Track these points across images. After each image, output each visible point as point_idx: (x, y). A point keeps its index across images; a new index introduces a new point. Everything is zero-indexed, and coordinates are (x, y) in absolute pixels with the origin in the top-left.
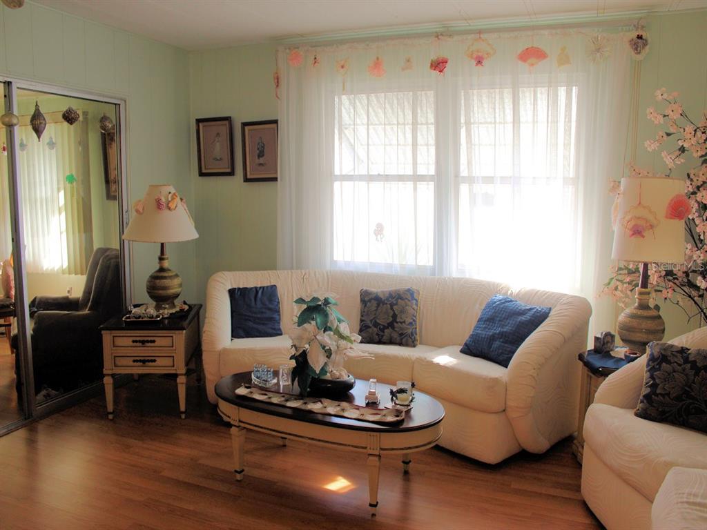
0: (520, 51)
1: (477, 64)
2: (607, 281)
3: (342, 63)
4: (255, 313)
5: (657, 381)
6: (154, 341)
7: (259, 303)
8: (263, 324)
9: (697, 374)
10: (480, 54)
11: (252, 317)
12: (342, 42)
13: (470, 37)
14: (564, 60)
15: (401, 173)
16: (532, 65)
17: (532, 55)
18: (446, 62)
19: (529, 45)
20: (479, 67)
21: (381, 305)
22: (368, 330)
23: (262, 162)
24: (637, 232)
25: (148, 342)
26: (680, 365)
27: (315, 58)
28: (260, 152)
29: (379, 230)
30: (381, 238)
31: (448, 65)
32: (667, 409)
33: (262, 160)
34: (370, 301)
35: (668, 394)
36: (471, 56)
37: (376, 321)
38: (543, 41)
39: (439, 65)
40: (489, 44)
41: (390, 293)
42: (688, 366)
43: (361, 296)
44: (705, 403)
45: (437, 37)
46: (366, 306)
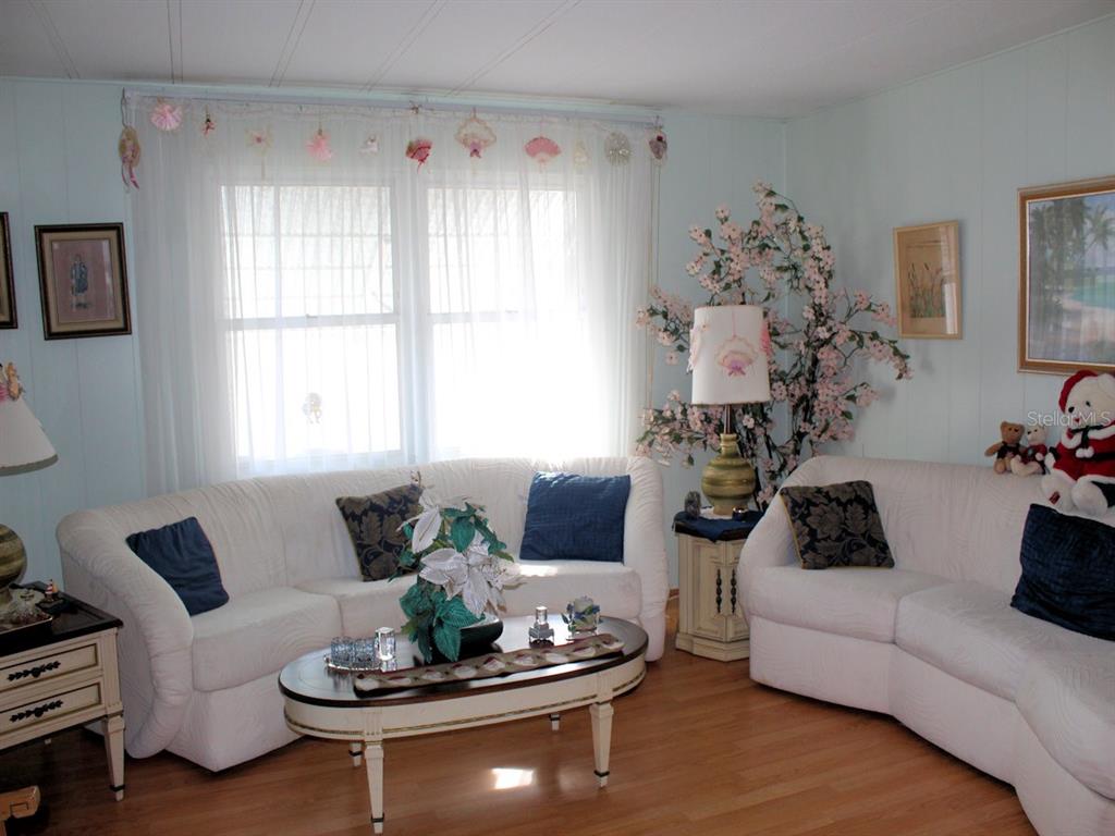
0: (526, 140)
1: (471, 155)
2: (642, 435)
3: (258, 132)
4: (185, 571)
5: (814, 527)
6: (56, 665)
7: (185, 553)
8: (202, 587)
9: (845, 510)
10: (476, 141)
11: (184, 579)
13: (460, 115)
15: (360, 311)
16: (543, 161)
17: (541, 148)
18: (429, 148)
19: (537, 135)
20: (475, 158)
21: (386, 516)
22: (379, 558)
23: (83, 301)
24: (736, 369)
25: (43, 669)
26: (826, 505)
27: (208, 120)
28: (79, 282)
29: (314, 403)
30: (317, 418)
31: (431, 152)
32: (832, 553)
33: (81, 297)
34: (365, 513)
35: (829, 537)
36: (464, 142)
37: (386, 542)
38: (556, 132)
39: (419, 150)
40: (486, 128)
41: (387, 494)
42: (834, 504)
43: (342, 509)
44: (863, 535)
45: (415, 109)
46: (360, 522)
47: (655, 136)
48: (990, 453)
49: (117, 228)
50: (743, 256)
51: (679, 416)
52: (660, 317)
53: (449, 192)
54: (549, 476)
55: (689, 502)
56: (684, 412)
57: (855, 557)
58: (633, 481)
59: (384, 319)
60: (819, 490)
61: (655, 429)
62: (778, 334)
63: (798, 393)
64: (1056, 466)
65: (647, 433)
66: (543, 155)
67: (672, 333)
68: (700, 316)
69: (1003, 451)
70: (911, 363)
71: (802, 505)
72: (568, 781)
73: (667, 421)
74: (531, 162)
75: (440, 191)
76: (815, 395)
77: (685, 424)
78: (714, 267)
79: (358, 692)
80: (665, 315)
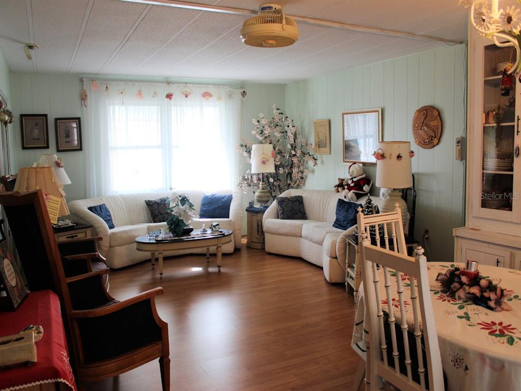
0: (202, 93)
3: (121, 91)
6: (77, 236)
7: (103, 213)
10: (186, 93)
12: (121, 80)
13: (181, 85)
14: (219, 98)
16: (207, 99)
17: (207, 95)
18: (172, 95)
19: (205, 91)
20: (186, 98)
23: (68, 141)
24: (264, 163)
25: (74, 236)
26: (288, 202)
27: (107, 87)
28: (67, 135)
31: (173, 97)
33: (67, 139)
34: (153, 204)
35: (288, 211)
36: (183, 93)
38: (211, 90)
39: (169, 96)
40: (190, 89)
41: (160, 199)
42: (290, 202)
43: (146, 203)
44: (298, 210)
45: (169, 83)
46: (152, 207)
47: (242, 91)
48: (335, 187)
49: (79, 119)
50: (269, 128)
51: (250, 178)
52: (244, 147)
53: (178, 108)
54: (208, 195)
55: (250, 203)
56: (251, 177)
57: (296, 216)
58: (233, 196)
59: (159, 147)
60: (286, 198)
61: (243, 182)
62: (282, 153)
63: (287, 171)
64: (347, 189)
65: (240, 183)
66: (208, 97)
67: (248, 152)
68: (254, 147)
69: (338, 186)
70: (318, 162)
71: (282, 202)
72: (211, 270)
73: (246, 180)
74: (204, 99)
75: (176, 108)
76: (292, 172)
77: (252, 181)
78: (261, 132)
79: (156, 240)
80: (246, 146)
